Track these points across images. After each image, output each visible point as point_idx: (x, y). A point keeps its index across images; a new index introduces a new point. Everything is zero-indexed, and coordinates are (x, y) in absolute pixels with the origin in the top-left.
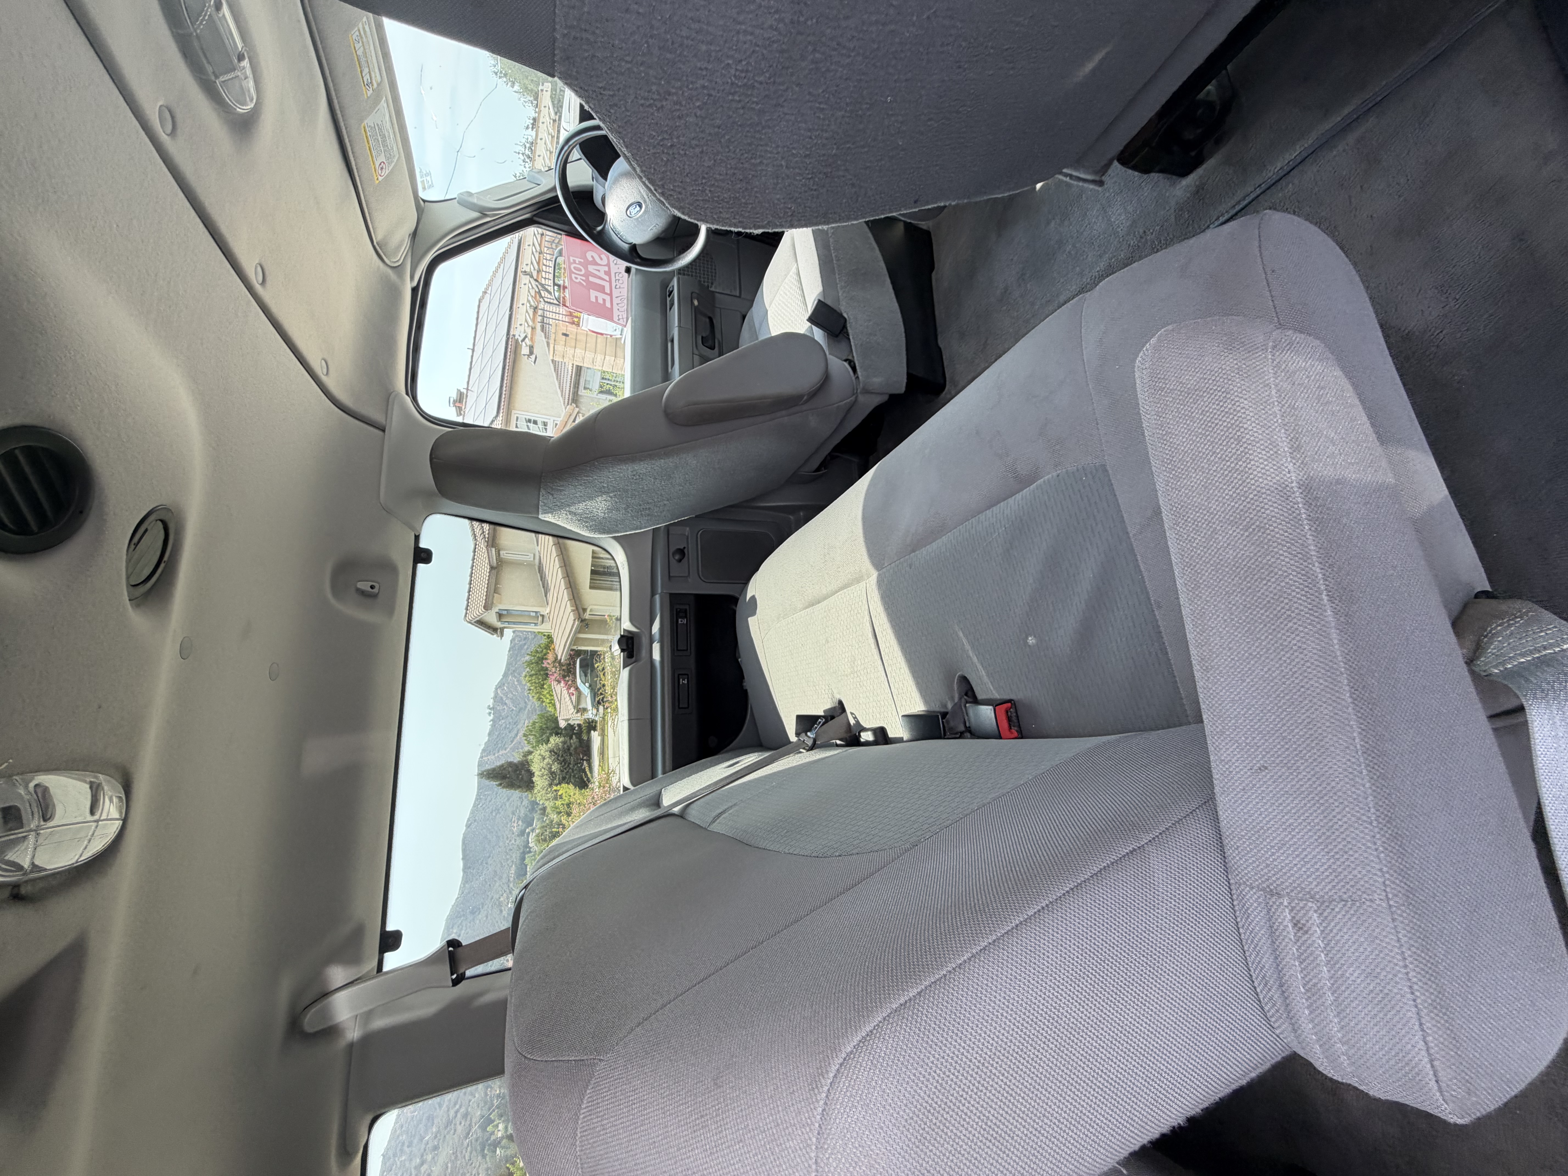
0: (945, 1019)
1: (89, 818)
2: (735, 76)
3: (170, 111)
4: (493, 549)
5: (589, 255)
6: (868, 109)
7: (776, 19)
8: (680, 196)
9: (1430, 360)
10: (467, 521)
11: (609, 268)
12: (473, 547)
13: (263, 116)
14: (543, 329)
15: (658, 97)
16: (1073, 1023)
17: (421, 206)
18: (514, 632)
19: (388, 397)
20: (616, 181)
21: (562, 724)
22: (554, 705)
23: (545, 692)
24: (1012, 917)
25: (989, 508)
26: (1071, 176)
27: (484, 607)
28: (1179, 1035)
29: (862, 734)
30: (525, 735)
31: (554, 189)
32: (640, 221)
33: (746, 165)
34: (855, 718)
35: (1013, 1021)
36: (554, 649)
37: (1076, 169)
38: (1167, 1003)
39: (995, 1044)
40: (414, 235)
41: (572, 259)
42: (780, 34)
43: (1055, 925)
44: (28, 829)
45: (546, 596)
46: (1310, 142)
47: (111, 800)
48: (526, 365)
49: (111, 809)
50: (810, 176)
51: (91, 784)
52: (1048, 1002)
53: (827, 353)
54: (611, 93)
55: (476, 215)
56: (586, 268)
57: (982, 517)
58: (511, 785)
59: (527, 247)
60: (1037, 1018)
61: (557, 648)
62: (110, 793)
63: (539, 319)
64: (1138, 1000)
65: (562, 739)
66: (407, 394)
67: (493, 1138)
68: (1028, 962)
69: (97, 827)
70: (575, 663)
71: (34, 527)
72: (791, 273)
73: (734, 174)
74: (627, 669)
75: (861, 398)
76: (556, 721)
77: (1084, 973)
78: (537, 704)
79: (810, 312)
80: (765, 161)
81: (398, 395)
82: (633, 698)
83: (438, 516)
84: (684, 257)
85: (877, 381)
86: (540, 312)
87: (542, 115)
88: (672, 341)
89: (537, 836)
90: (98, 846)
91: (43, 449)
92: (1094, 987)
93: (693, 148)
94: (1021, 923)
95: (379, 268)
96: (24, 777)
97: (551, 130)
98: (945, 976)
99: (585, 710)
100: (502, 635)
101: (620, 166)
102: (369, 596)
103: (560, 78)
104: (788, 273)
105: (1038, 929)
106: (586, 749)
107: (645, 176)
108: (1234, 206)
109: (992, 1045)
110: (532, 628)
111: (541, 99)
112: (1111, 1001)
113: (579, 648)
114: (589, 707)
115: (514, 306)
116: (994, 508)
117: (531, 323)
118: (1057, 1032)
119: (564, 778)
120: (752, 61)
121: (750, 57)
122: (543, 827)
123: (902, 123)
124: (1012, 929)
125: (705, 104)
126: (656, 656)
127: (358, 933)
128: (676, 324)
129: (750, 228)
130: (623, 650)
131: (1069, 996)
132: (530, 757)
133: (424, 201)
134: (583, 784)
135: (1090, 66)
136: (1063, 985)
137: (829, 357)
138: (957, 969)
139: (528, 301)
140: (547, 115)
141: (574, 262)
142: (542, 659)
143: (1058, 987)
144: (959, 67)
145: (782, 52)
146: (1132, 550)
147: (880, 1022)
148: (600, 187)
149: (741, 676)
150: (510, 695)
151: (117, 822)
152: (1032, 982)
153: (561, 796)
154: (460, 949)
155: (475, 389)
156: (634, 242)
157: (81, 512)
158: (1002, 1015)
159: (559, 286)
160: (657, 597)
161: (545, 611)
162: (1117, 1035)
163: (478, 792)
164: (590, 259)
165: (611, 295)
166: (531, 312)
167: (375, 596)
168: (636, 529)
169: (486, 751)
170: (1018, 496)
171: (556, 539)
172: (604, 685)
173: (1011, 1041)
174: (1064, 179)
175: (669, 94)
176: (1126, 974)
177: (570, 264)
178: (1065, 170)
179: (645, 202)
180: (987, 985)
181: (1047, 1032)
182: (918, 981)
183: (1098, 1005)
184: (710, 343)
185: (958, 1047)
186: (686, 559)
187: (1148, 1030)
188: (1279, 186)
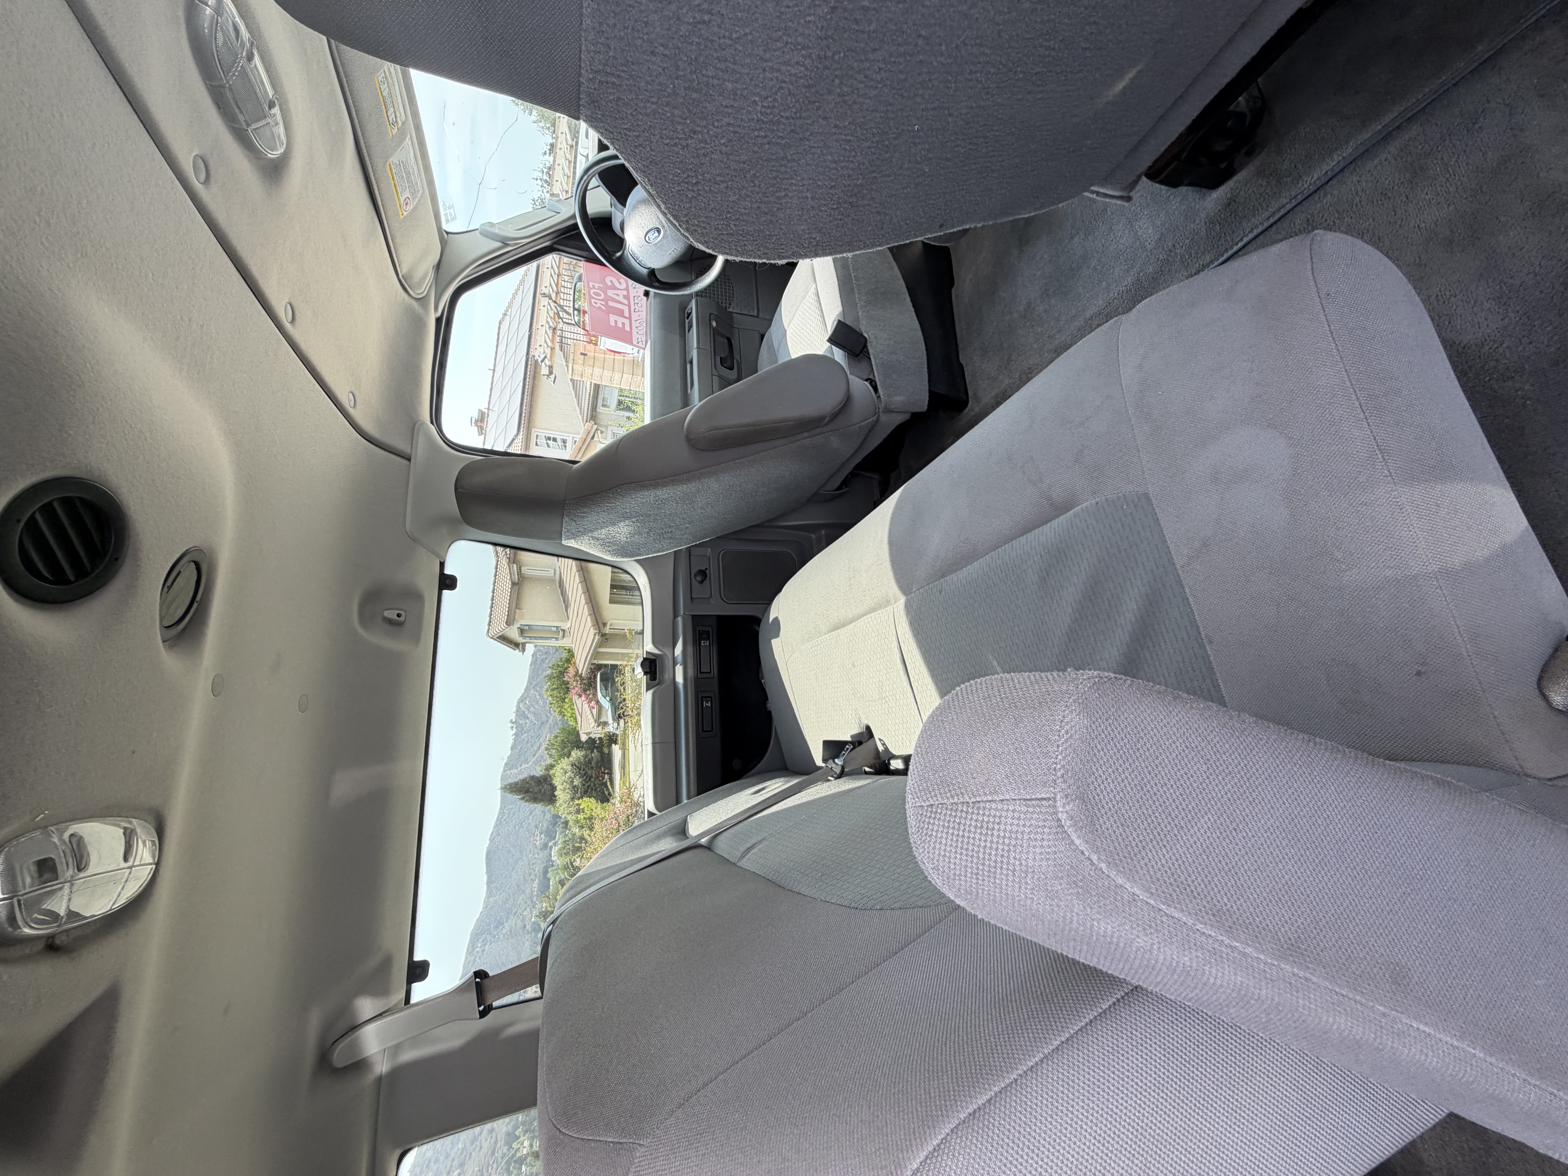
0: (1019, 1133)
1: (123, 865)
2: (761, 112)
3: (203, 161)
4: (515, 566)
5: (608, 280)
6: (895, 139)
7: (803, 56)
8: (704, 231)
9: (1490, 374)
10: (491, 547)
11: (628, 292)
12: (495, 563)
13: (292, 161)
14: (561, 349)
15: (683, 136)
16: (1158, 1135)
17: (444, 238)
18: (535, 646)
19: (413, 427)
20: (634, 208)
21: (584, 738)
22: (575, 719)
23: (567, 706)
24: (1085, 1011)
25: (1022, 535)
26: (1098, 194)
27: (506, 623)
28: (1276, 1145)
29: (892, 762)
30: (547, 749)
31: (573, 217)
32: (659, 246)
33: (772, 199)
34: (884, 744)
35: (1093, 1134)
36: (575, 663)
37: (1103, 186)
38: (1260, 1109)
39: (1075, 1162)
40: (438, 266)
41: (591, 284)
42: (807, 69)
43: (1133, 1021)
44: (62, 880)
45: (567, 611)
46: (1349, 150)
47: (144, 843)
48: (545, 386)
49: (144, 853)
50: (835, 207)
51: (125, 829)
52: (1130, 1111)
53: (848, 373)
54: (637, 134)
55: (498, 244)
56: (606, 293)
57: (1015, 543)
58: (535, 800)
59: (545, 270)
60: (1119, 1130)
61: (577, 662)
62: (144, 837)
63: (558, 339)
64: (1228, 1106)
65: (583, 753)
66: (432, 423)
67: (518, 1155)
68: (1106, 1065)
69: (130, 873)
70: (595, 677)
71: (72, 578)
72: (810, 294)
73: (759, 208)
74: (650, 692)
75: (883, 418)
76: (578, 735)
77: (1168, 1077)
78: (559, 718)
79: (830, 332)
80: (790, 194)
81: (423, 423)
82: (657, 721)
83: (463, 542)
84: (702, 280)
85: (898, 400)
86: (559, 333)
87: (559, 141)
88: (691, 362)
89: (560, 850)
90: (132, 890)
91: (82, 500)
92: (1179, 1092)
93: (718, 184)
94: (1095, 1018)
95: (404, 299)
96: (59, 827)
97: (568, 156)
98: (1016, 1080)
99: (605, 724)
100: (524, 650)
101: (637, 194)
102: (395, 624)
103: (585, 121)
104: (807, 293)
105: (1114, 1025)
106: (606, 762)
107: (670, 212)
108: (1268, 219)
109: (1072, 1163)
110: (553, 643)
111: (558, 127)
112: (1199, 1108)
113: (600, 662)
114: (610, 721)
115: (534, 327)
116: (1029, 535)
117: (550, 344)
118: (1142, 1146)
119: (586, 792)
120: (778, 97)
121: (776, 93)
122: (565, 841)
123: (928, 150)
124: (1086, 1025)
125: (731, 141)
126: (680, 679)
127: (387, 963)
128: (695, 345)
129: (774, 259)
130: (646, 673)
131: (1153, 1103)
132: (551, 772)
133: (448, 233)
134: (604, 798)
135: (1120, 86)
136: (1146, 1091)
137: (850, 377)
138: (1029, 1072)
139: (548, 322)
140: (564, 143)
141: (594, 287)
142: (562, 673)
143: (1141, 1093)
144: (988, 93)
145: (809, 87)
146: (1179, 582)
147: (948, 1134)
148: (618, 214)
149: (765, 697)
150: (532, 709)
151: (150, 867)
152: (1112, 1088)
153: (583, 809)
154: (486, 981)
155: (496, 409)
156: (653, 267)
157: (116, 559)
158: (1082, 1128)
159: (579, 310)
160: (680, 619)
161: (566, 626)
162: (1207, 1147)
163: (501, 806)
164: (610, 284)
165: (630, 318)
166: (550, 333)
167: (400, 624)
168: (659, 552)
169: (509, 766)
170: (1055, 523)
171: (578, 562)
172: (624, 700)
173: (1092, 1158)
174: (1091, 196)
175: (695, 132)
176: (1214, 1077)
177: (590, 289)
178: (1093, 188)
179: (663, 227)
180: (1063, 1093)
181: (1131, 1146)
182: (986, 1086)
183: (1185, 1113)
184: (728, 364)
185: (1035, 1165)
186: (707, 582)
187: (1242, 1141)
188: (1316, 196)
